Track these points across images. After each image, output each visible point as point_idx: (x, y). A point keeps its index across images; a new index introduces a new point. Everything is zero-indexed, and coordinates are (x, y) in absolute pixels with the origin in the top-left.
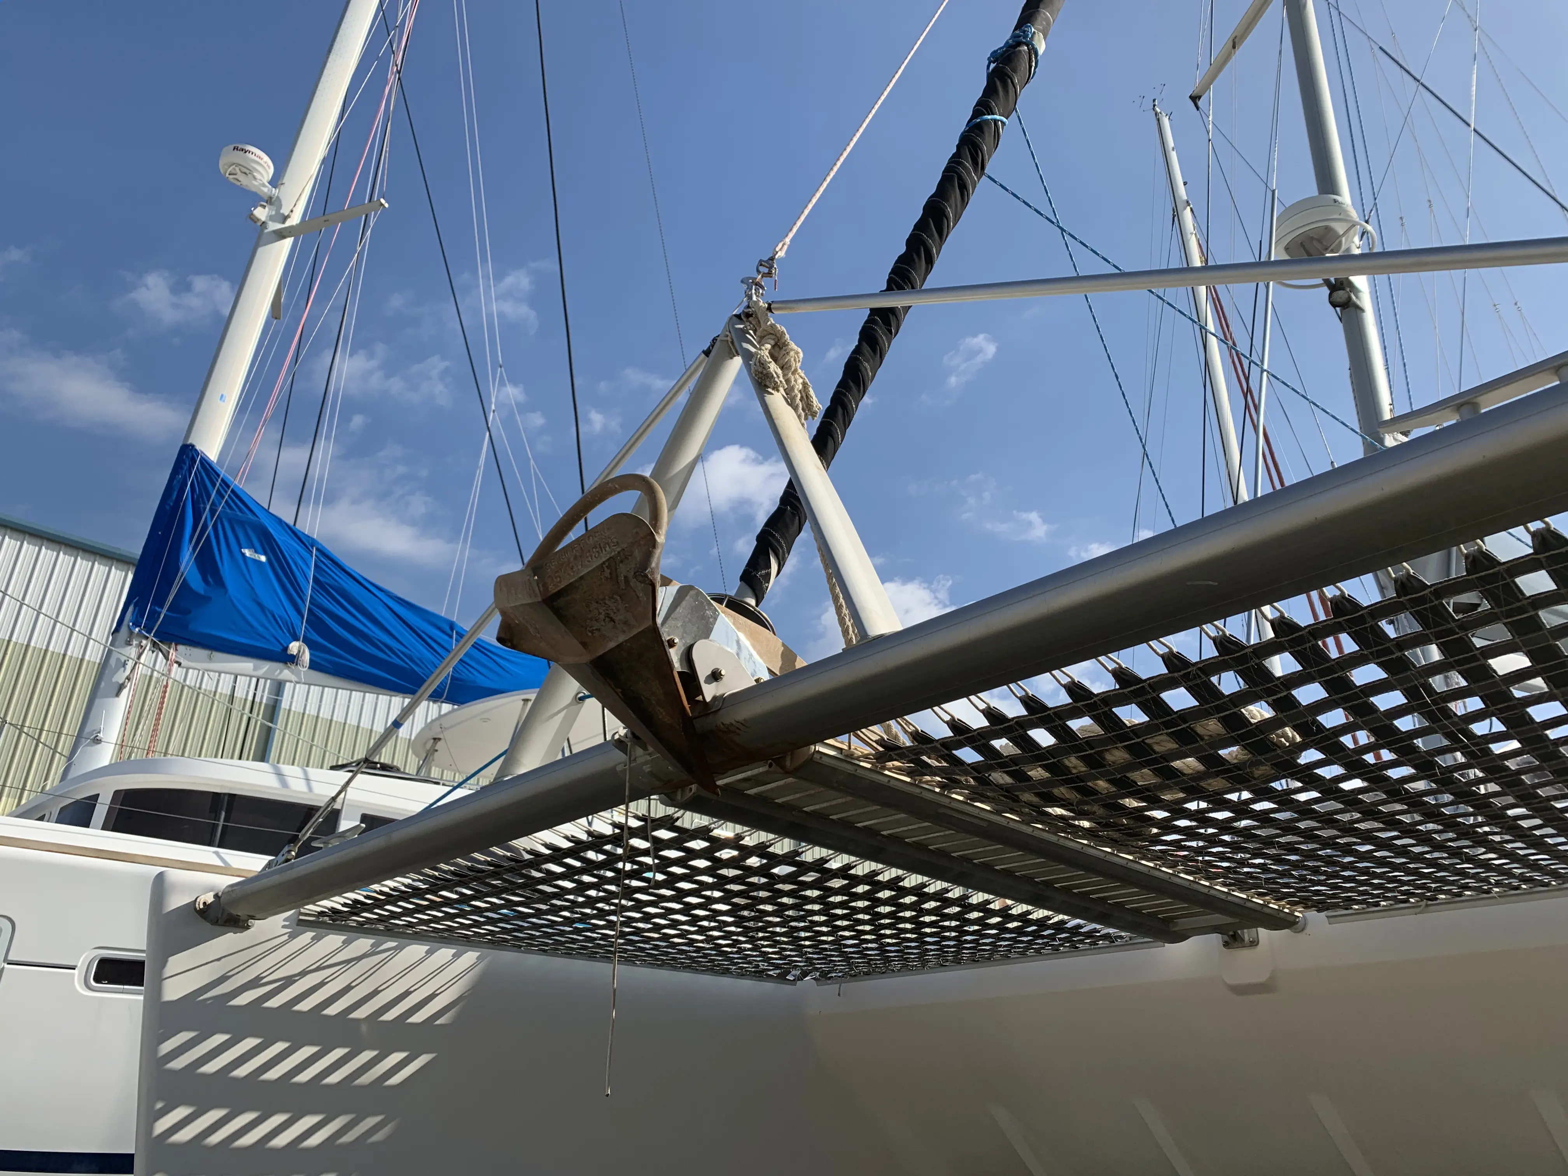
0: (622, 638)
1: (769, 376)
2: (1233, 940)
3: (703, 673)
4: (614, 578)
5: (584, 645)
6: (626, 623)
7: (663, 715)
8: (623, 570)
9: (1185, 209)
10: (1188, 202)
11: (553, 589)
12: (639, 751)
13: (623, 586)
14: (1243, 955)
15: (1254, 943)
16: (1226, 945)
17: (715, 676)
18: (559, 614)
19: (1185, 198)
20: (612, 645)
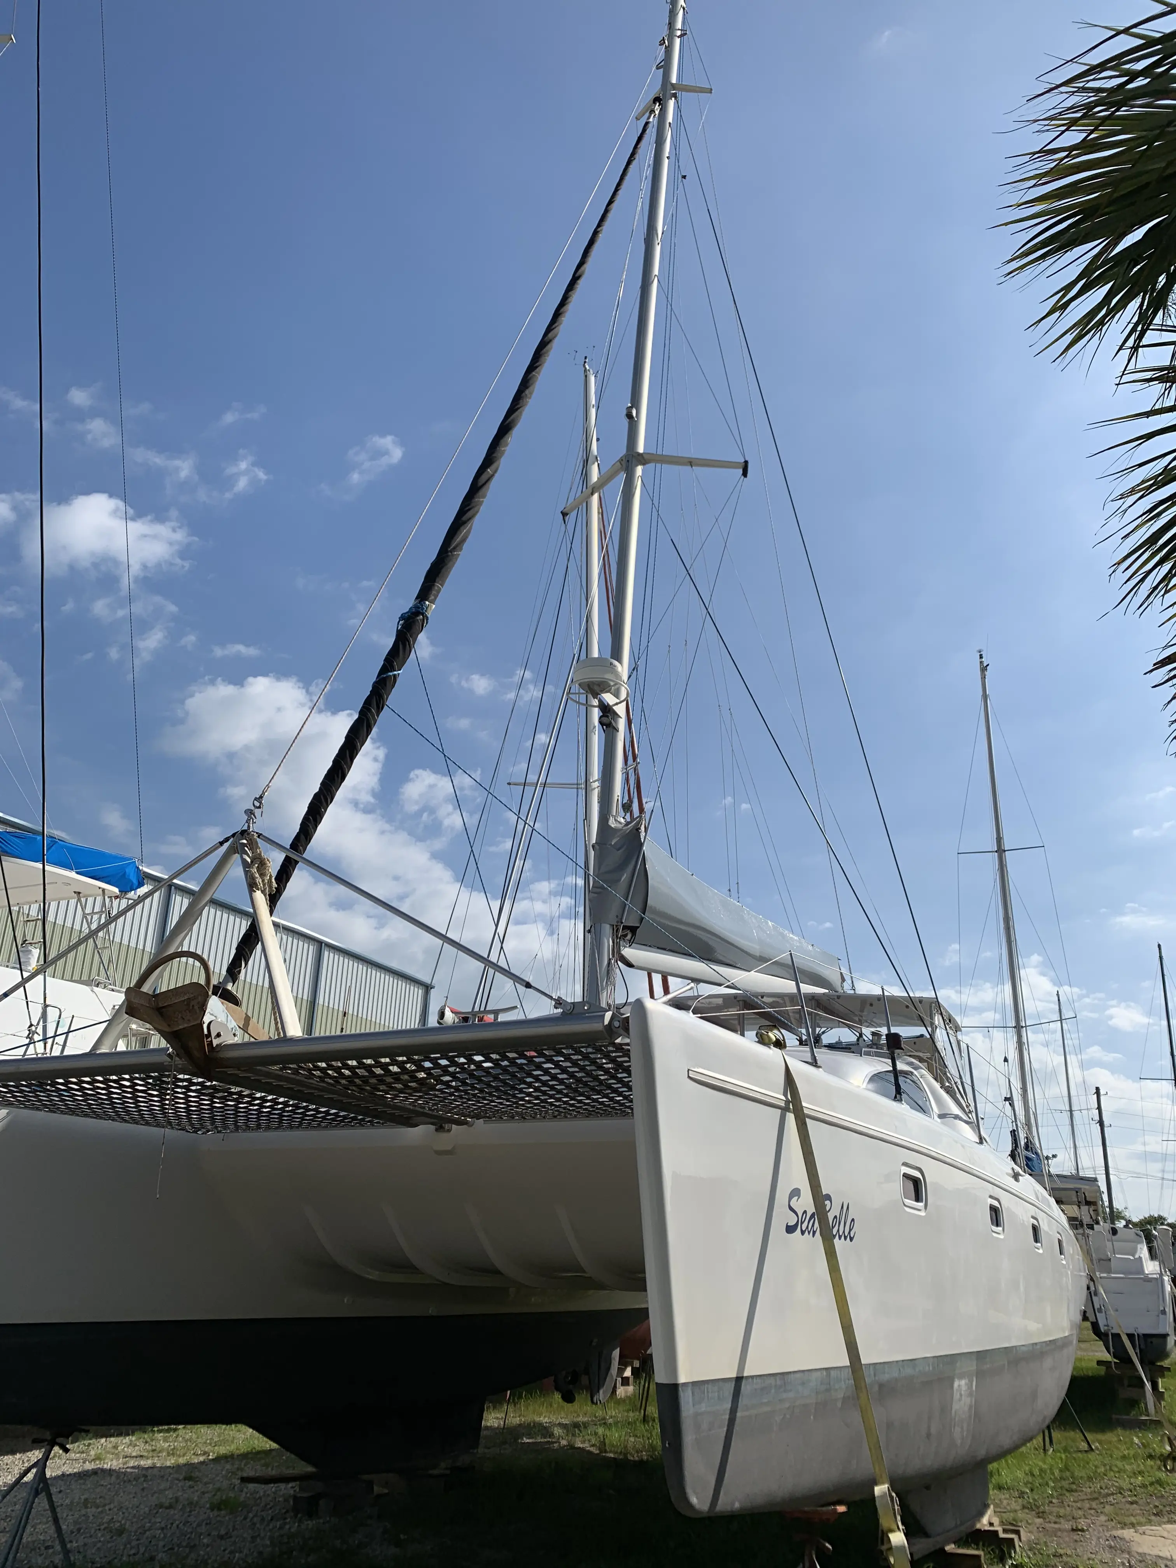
0: (186, 1025)
1: (255, 884)
2: (440, 1128)
3: (213, 1034)
4: (188, 1005)
5: (169, 1025)
6: (189, 1020)
7: (196, 1054)
8: (192, 1003)
9: (594, 463)
10: (597, 458)
11: (161, 1005)
12: (177, 1059)
13: (191, 1008)
14: (444, 1135)
15: (449, 1131)
16: (437, 1130)
17: (219, 1035)
18: (161, 1014)
19: (595, 453)
20: (181, 1027)
